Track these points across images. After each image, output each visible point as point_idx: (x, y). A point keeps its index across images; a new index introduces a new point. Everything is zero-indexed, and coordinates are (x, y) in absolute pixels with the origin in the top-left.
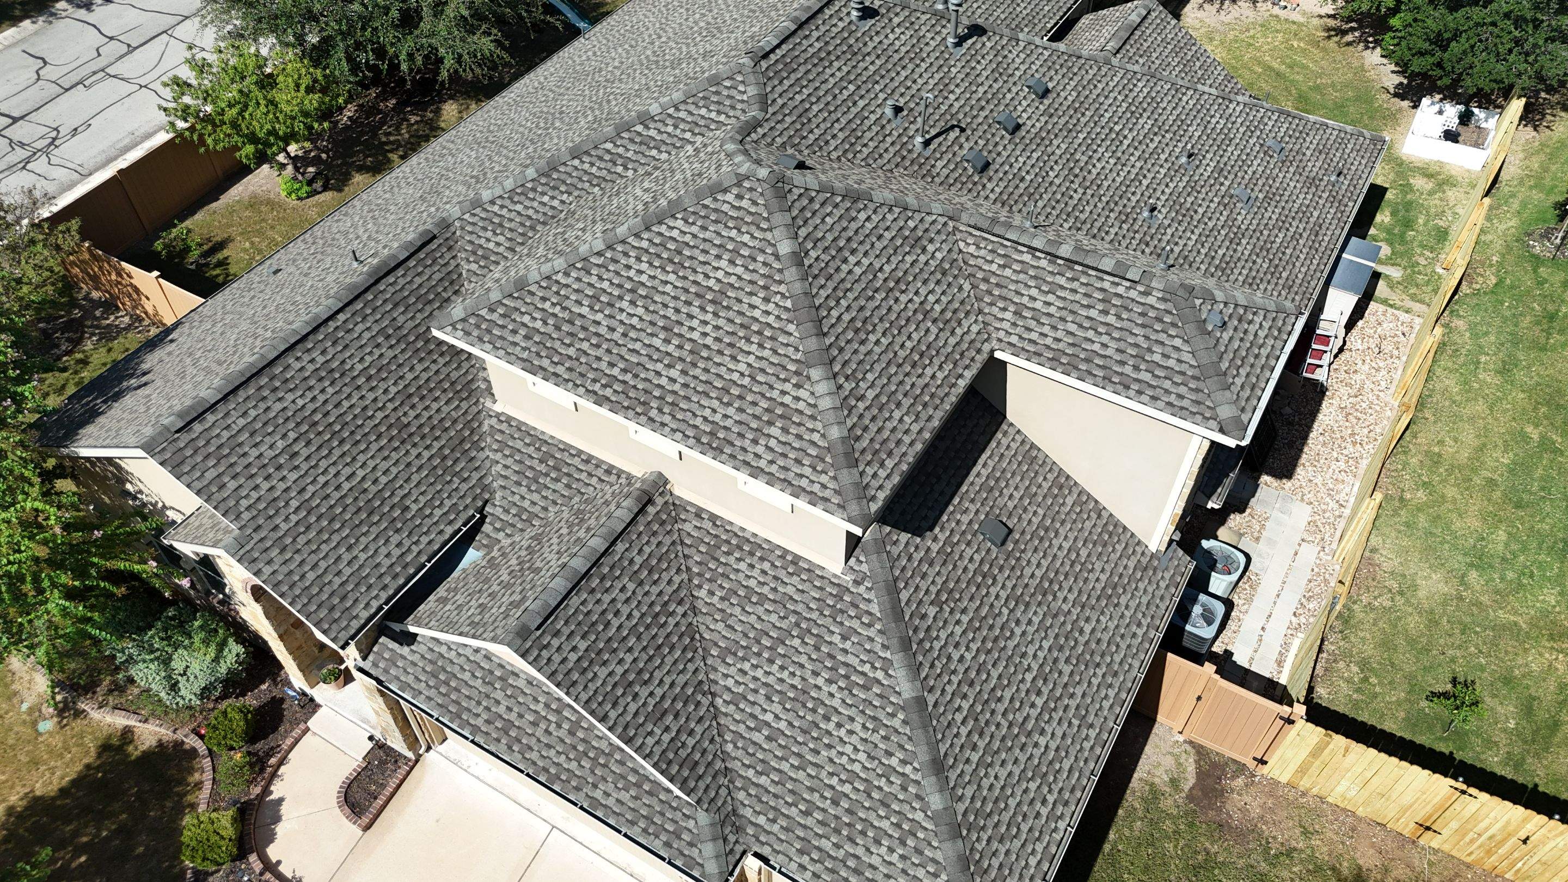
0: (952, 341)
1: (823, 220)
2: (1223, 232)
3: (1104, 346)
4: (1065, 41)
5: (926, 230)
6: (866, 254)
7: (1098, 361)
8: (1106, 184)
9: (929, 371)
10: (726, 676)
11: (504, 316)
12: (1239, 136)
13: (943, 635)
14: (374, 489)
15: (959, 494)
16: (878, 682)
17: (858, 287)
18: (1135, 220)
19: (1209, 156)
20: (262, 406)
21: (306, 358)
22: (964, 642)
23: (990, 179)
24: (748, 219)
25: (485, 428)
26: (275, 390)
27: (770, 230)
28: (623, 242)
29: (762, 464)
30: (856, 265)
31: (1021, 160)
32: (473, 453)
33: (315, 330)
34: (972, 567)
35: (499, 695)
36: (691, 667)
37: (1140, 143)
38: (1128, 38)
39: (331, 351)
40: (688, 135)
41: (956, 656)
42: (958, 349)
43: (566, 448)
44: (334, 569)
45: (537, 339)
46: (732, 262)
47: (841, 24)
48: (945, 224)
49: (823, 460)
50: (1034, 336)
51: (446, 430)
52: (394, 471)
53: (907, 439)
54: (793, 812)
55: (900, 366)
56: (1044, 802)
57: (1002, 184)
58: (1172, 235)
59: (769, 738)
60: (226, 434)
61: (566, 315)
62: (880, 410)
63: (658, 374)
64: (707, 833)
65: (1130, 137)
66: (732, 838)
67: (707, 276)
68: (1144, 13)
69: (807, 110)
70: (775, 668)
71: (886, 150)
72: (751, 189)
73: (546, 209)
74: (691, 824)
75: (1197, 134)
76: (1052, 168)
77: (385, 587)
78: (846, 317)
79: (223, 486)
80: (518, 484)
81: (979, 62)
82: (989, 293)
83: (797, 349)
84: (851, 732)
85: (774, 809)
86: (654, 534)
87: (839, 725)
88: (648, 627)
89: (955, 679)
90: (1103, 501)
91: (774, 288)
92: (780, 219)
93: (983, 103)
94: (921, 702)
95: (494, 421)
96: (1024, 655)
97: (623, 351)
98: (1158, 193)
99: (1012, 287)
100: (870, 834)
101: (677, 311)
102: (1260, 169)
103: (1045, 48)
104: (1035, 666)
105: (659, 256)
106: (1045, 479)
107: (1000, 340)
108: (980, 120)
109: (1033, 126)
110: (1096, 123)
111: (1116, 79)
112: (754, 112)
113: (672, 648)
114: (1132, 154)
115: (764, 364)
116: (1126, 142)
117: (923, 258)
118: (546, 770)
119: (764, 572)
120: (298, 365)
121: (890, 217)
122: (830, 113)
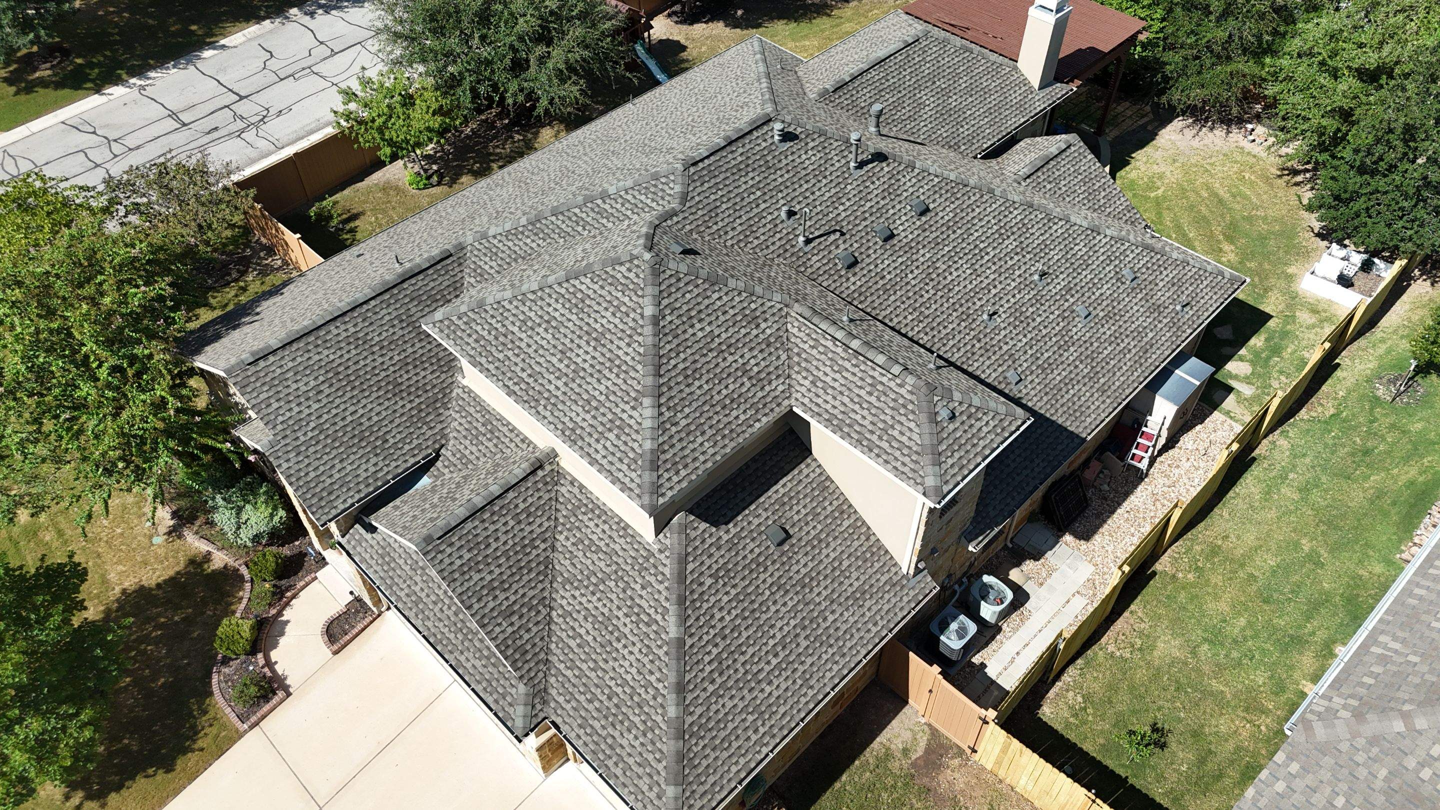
0: (760, 394)
1: (683, 295)
2: (1054, 339)
3: (864, 417)
4: (999, 159)
5: (764, 312)
6: (710, 323)
7: (857, 428)
8: (957, 289)
9: (734, 413)
10: (563, 597)
11: (466, 323)
12: (1097, 263)
13: (713, 600)
14: (367, 424)
15: (757, 502)
16: (657, 622)
17: (697, 347)
18: (974, 320)
19: (1062, 277)
20: (307, 356)
21: (343, 327)
22: (727, 608)
23: (855, 274)
24: (631, 286)
25: (454, 394)
26: (317, 346)
27: (643, 297)
28: (550, 287)
29: (598, 457)
30: (700, 330)
31: (886, 262)
32: (441, 411)
33: (353, 309)
34: (750, 557)
35: (418, 579)
36: (540, 586)
37: (1000, 259)
38: (1042, 166)
39: (360, 325)
40: (629, 213)
41: (718, 616)
42: (763, 401)
43: (501, 419)
44: (329, 473)
45: (482, 343)
46: (614, 314)
47: (764, 144)
48: (781, 309)
49: (636, 462)
50: (820, 401)
51: (427, 391)
52: (384, 414)
53: (702, 458)
54: (582, 698)
55: (713, 406)
56: (756, 731)
57: (864, 280)
58: (1005, 336)
59: (579, 645)
60: (279, 371)
61: (503, 330)
62: (688, 435)
63: (550, 382)
64: (522, 699)
65: (992, 254)
66: (539, 707)
67: (596, 321)
68: (1064, 146)
69: (717, 207)
70: (594, 599)
71: (773, 244)
72: (638, 266)
73: (527, 248)
74: (514, 691)
75: (1056, 257)
76: (912, 272)
77: (359, 491)
78: (681, 366)
79: (269, 405)
80: (465, 437)
81: (873, 183)
82: (799, 364)
83: (639, 383)
84: (631, 653)
85: (571, 694)
86: (538, 490)
87: (625, 646)
88: (516, 553)
89: (712, 632)
90: (874, 529)
91: (636, 338)
92: (649, 290)
93: (867, 215)
94: (681, 642)
95: (460, 391)
96: (772, 626)
97: (532, 362)
98: (1003, 302)
99: (815, 363)
100: (626, 724)
101: (572, 341)
102: (1108, 292)
103: (937, 176)
104: (779, 636)
105: (570, 301)
106: (831, 504)
107: (797, 399)
108: (860, 228)
109: (906, 237)
110: (963, 240)
111: (994, 206)
112: (675, 205)
113: (530, 571)
114: (989, 268)
115: (616, 389)
116: (986, 258)
117: (755, 332)
118: (435, 635)
119: (604, 531)
120: (335, 332)
121: (737, 299)
122: (735, 211)
